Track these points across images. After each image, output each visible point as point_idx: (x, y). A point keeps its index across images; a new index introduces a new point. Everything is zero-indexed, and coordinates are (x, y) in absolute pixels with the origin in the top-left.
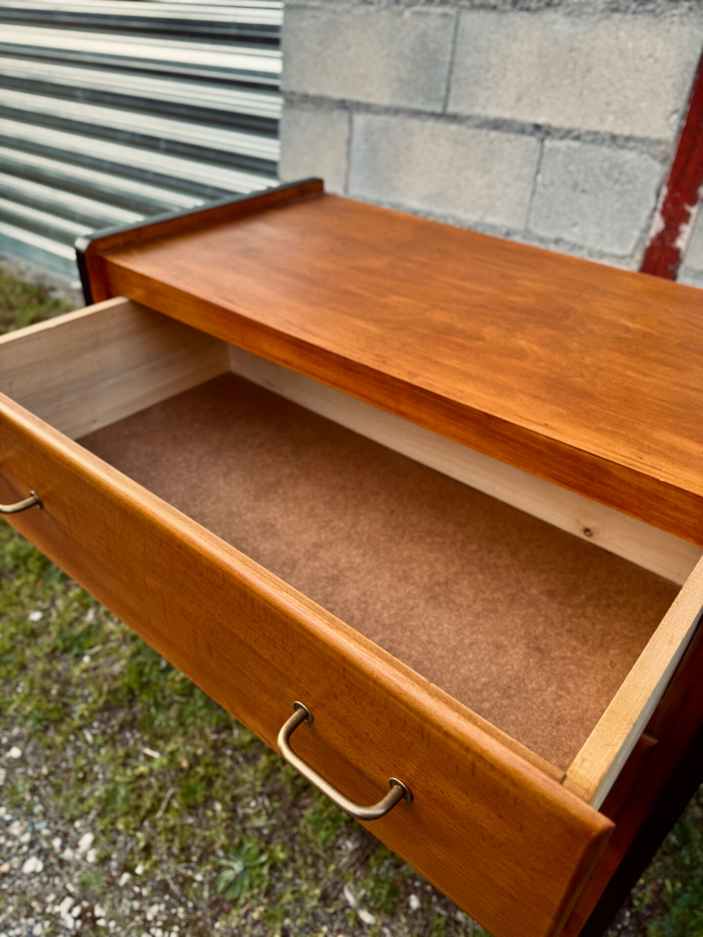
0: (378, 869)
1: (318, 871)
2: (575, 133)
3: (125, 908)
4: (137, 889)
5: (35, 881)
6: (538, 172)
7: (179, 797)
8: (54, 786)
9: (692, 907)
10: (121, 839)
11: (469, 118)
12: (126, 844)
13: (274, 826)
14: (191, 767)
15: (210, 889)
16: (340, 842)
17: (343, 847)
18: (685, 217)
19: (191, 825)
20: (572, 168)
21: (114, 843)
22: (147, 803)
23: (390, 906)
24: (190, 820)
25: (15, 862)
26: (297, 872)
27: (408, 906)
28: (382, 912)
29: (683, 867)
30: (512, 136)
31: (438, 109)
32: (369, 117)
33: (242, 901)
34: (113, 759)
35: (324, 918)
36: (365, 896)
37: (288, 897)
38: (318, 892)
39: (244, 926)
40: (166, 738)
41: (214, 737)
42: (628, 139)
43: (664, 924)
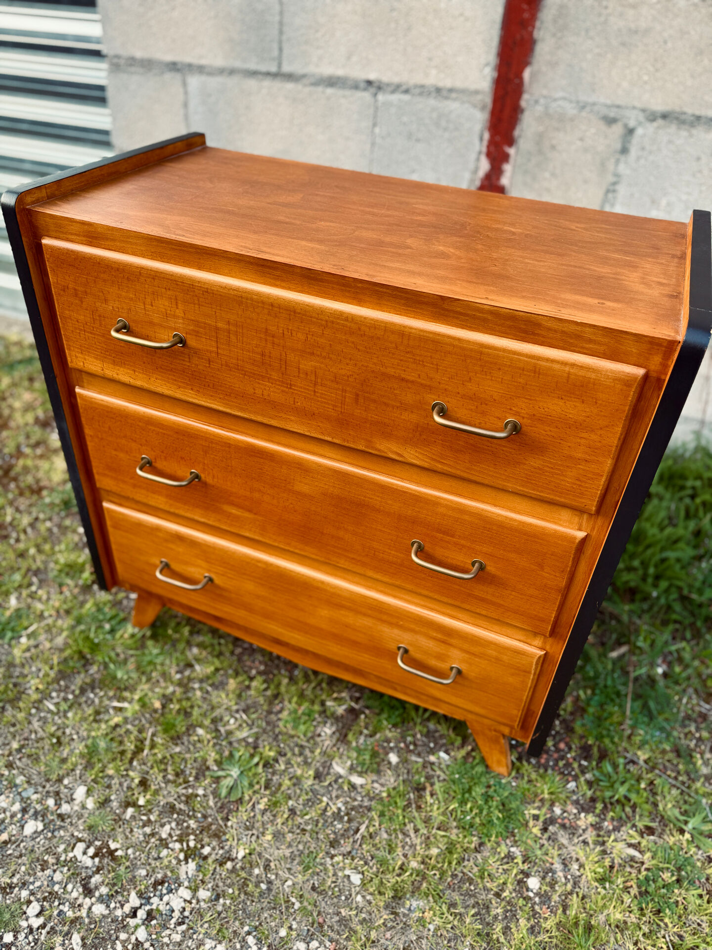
0: (357, 742)
1: (306, 758)
2: (404, 88)
3: (138, 834)
4: (144, 818)
5: (41, 839)
6: (375, 125)
7: (160, 734)
8: (29, 756)
9: (601, 705)
10: (115, 781)
11: (304, 76)
12: (121, 784)
13: (257, 733)
14: (164, 706)
15: (214, 798)
16: (319, 730)
17: (323, 734)
18: (506, 158)
19: (180, 753)
20: (405, 119)
21: (109, 787)
22: (130, 746)
23: (375, 766)
24: (178, 749)
25: (14, 829)
26: (288, 763)
27: (390, 763)
28: (369, 773)
29: (590, 679)
30: (348, 92)
31: (274, 69)
32: (203, 78)
33: (247, 798)
34: (84, 719)
35: (322, 791)
36: (352, 765)
37: (287, 782)
38: (311, 773)
39: (254, 816)
40: (132, 689)
41: (178, 676)
42: (451, 90)
43: (585, 721)
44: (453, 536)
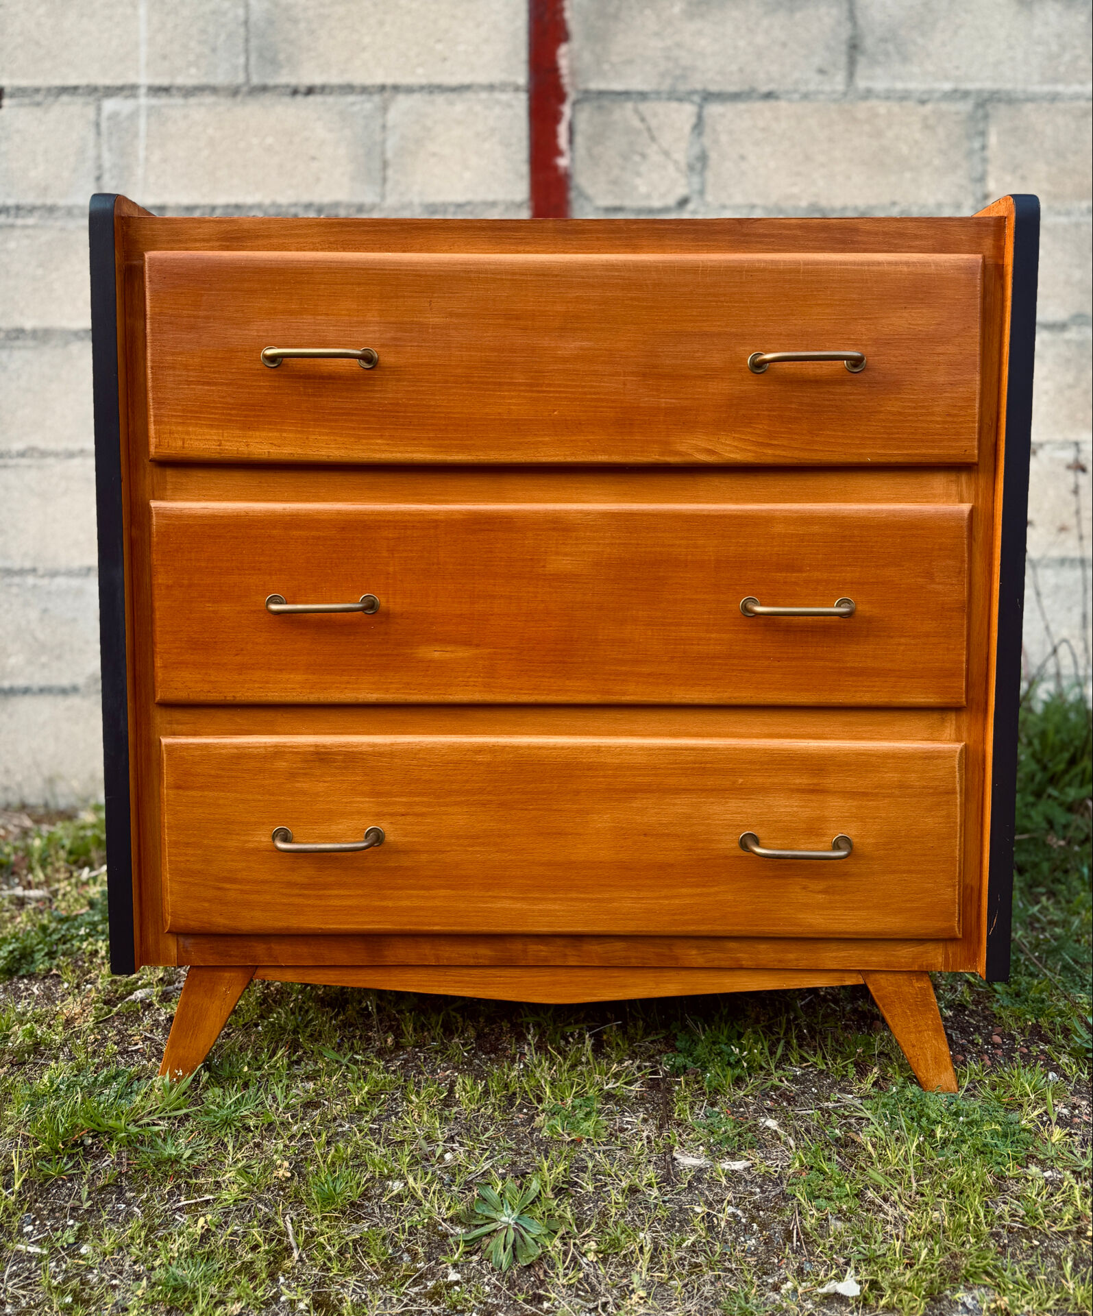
17: (628, 1126)
28: (746, 1151)
44: (800, 570)
